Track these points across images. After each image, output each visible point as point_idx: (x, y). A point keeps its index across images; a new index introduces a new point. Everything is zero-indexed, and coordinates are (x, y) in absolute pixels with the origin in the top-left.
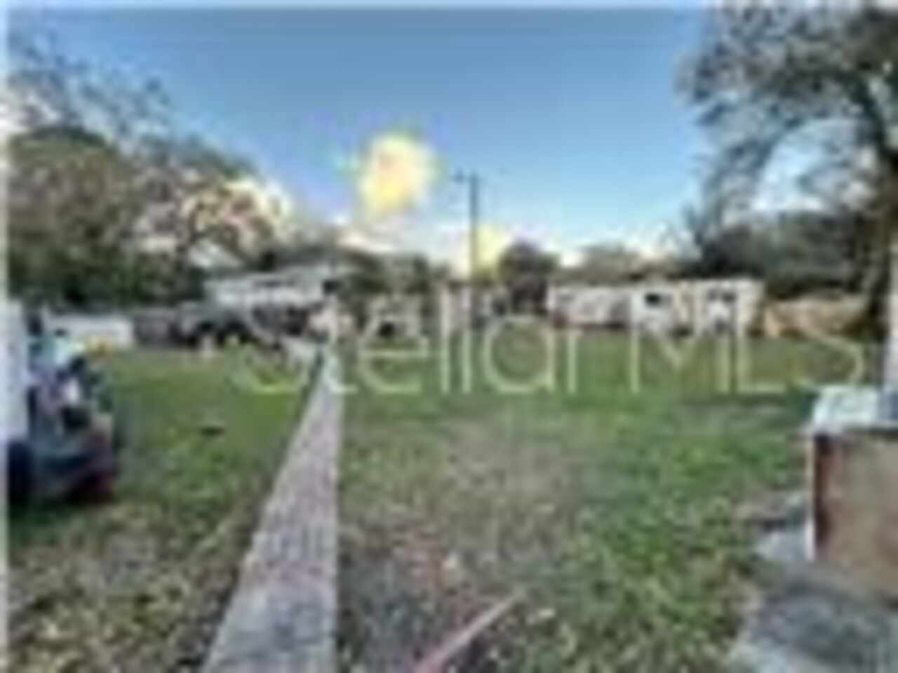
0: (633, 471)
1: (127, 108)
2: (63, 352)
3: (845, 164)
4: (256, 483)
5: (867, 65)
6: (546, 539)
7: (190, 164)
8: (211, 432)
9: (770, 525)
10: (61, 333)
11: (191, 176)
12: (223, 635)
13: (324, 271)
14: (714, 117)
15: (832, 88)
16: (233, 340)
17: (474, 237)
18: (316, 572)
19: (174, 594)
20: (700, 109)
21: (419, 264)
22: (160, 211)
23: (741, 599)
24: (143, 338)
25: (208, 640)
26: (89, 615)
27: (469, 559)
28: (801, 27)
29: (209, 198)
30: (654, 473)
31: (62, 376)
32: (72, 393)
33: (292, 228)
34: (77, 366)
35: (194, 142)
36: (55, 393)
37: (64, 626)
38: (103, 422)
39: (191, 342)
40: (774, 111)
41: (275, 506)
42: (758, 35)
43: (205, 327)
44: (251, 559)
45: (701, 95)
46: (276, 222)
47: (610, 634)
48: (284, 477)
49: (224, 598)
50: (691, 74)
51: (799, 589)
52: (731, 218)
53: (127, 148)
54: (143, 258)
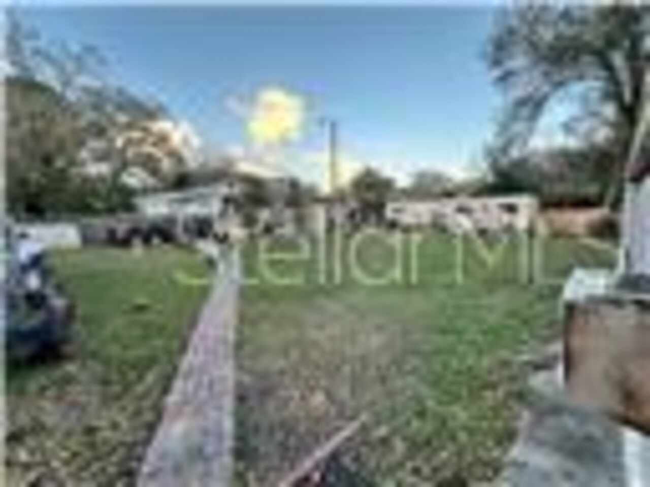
0: (444, 332)
1: (70, 66)
2: (26, 251)
3: (595, 114)
4: (175, 344)
5: (611, 43)
6: (383, 380)
7: (120, 108)
8: (141, 309)
9: (538, 367)
10: (24, 236)
11: (122, 118)
12: (151, 455)
13: (223, 190)
14: (505, 78)
15: (587, 59)
16: (156, 241)
17: (333, 165)
18: (220, 408)
19: (115, 426)
20: (497, 73)
21: (294, 184)
22: (97, 144)
23: (517, 417)
24: (87, 240)
25: (140, 459)
26: (49, 444)
27: (329, 395)
28: (566, 15)
29: (136, 135)
30: (459, 333)
31: (25, 269)
32: (33, 281)
33: (201, 159)
34: (36, 261)
35: (120, 92)
36: (20, 283)
37: (32, 452)
38: (58, 303)
39: (125, 243)
40: (546, 74)
41: (189, 360)
42: (537, 19)
43: (134, 232)
44: (172, 399)
45: (497, 63)
46: (187, 154)
47: (428, 442)
48: (195, 339)
49: (152, 428)
50: (490, 49)
51: (556, 410)
52: (515, 153)
53: (71, 96)
54: (86, 180)
